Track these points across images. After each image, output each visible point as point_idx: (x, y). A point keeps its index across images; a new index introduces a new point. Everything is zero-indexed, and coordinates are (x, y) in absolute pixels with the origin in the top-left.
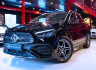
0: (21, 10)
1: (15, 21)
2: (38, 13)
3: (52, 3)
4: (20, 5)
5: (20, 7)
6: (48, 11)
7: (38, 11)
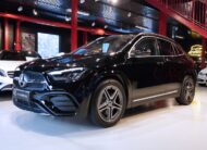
0: (69, 27)
1: (57, 46)
2: (101, 32)
3: (129, 15)
4: (68, 16)
5: (67, 20)
6: (121, 30)
7: (102, 28)
